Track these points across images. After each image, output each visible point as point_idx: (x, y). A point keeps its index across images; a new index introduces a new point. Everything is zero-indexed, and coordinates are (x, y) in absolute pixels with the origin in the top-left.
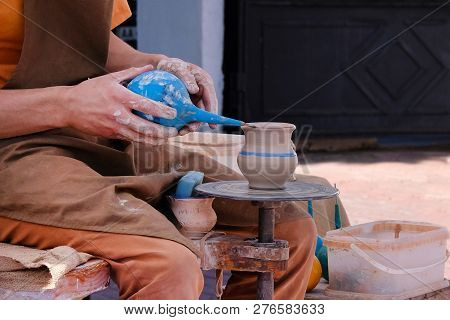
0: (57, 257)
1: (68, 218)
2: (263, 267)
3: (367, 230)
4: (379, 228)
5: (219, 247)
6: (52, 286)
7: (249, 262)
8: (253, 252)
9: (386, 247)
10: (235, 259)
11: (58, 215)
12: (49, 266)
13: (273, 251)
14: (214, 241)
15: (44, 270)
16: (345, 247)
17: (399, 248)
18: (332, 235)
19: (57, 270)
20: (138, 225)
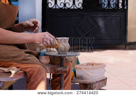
0: (13, 69)
1: (13, 59)
2: (62, 73)
3: (85, 65)
4: (88, 64)
5: (51, 68)
6: (12, 76)
7: (58, 71)
8: (59, 69)
9: (91, 69)
10: (55, 71)
11: (11, 59)
12: (11, 71)
13: (64, 69)
14: (49, 66)
15: (10, 72)
16: (80, 69)
17: (94, 69)
18: (77, 66)
19: (13, 72)
20: (30, 61)
